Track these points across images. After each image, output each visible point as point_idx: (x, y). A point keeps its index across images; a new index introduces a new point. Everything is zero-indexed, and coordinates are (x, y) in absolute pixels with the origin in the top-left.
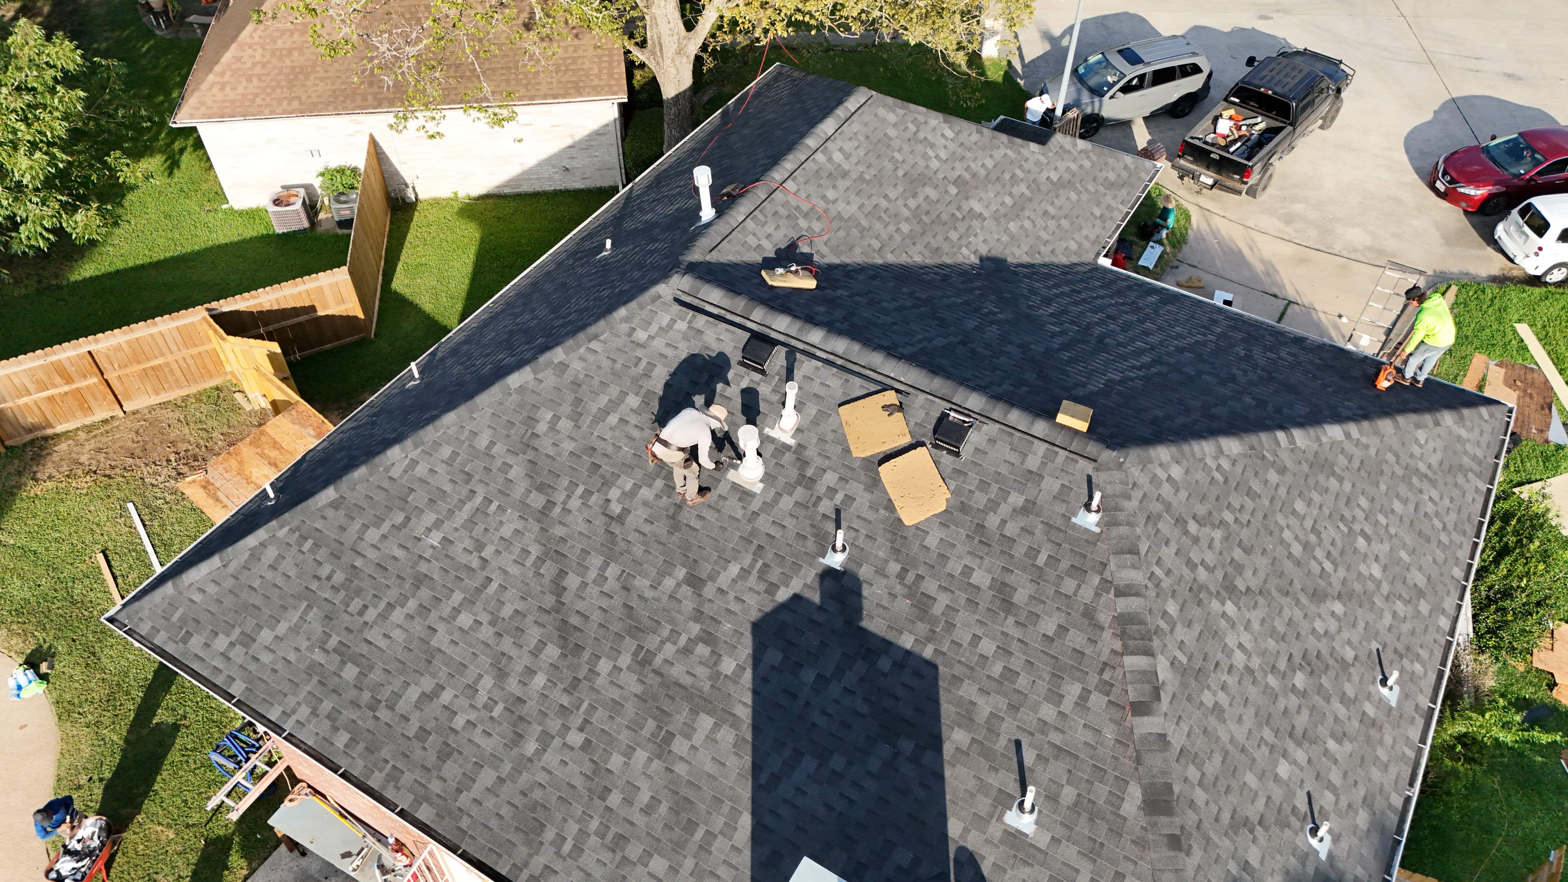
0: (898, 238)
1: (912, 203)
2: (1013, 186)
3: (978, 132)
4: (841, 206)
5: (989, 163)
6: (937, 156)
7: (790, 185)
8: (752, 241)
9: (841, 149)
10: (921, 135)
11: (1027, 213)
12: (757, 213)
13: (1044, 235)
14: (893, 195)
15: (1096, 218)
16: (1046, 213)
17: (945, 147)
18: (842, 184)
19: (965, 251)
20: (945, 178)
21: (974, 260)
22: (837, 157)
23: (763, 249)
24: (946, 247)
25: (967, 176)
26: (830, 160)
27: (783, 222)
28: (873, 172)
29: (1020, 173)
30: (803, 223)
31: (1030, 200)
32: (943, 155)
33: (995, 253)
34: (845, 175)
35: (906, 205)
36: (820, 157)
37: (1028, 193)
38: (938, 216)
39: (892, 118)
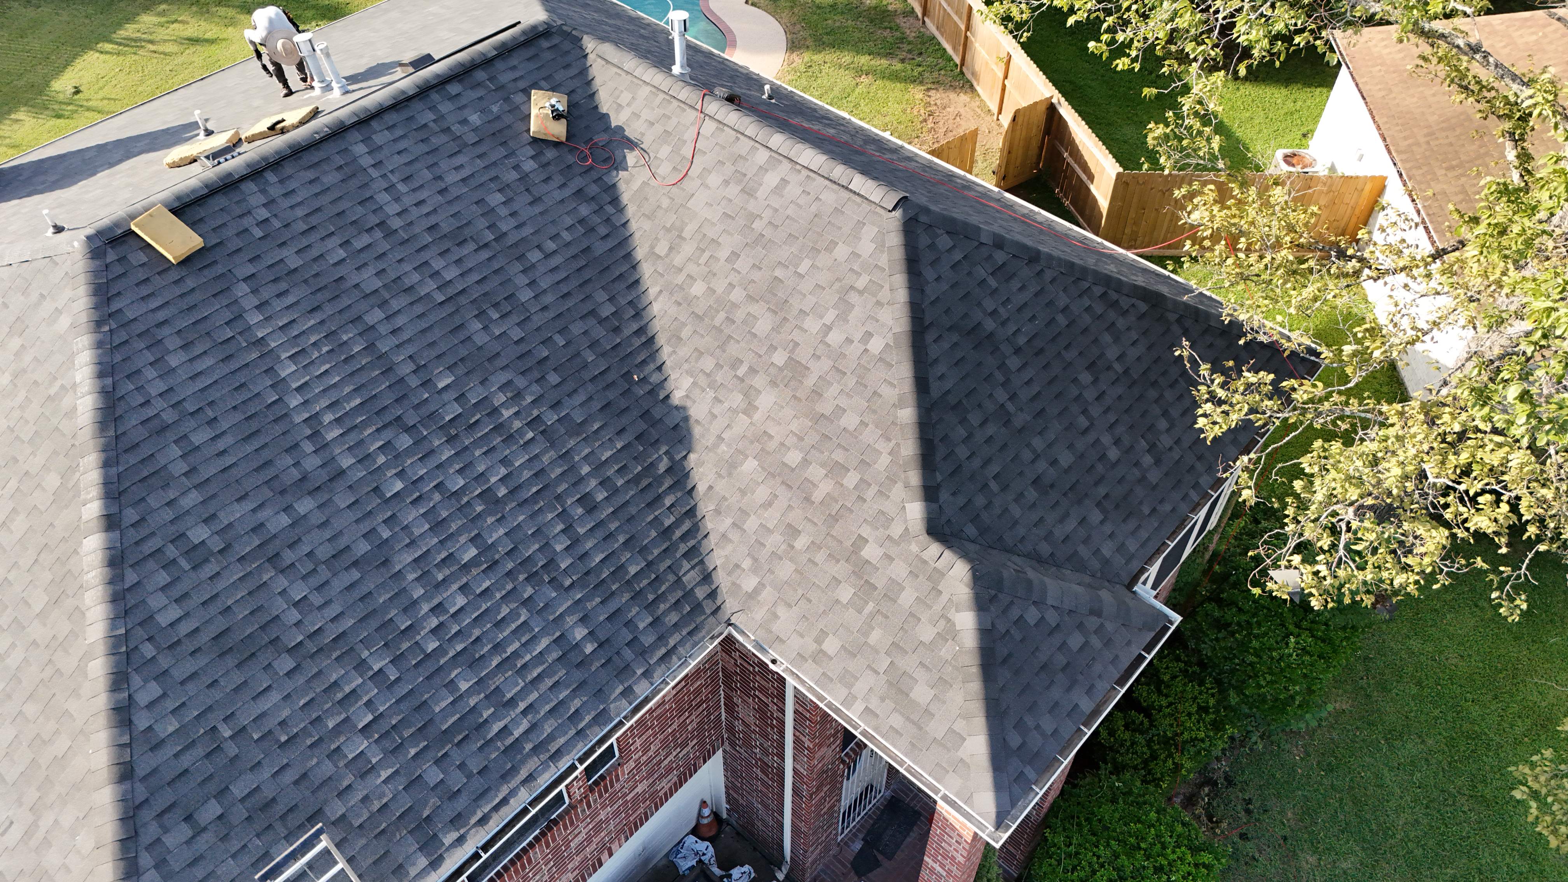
0: (680, 279)
1: (737, 295)
2: (823, 465)
3: (901, 399)
4: (703, 196)
5: (850, 421)
6: (828, 328)
7: (709, 127)
8: (625, 98)
9: (784, 181)
10: (853, 298)
11: (781, 491)
12: (662, 96)
13: (752, 524)
14: (742, 264)
15: (819, 641)
16: (793, 531)
17: (849, 341)
18: (733, 190)
19: (687, 382)
20: (797, 344)
21: (677, 397)
22: (771, 179)
23: (618, 111)
24: (684, 351)
25: (810, 381)
26: (762, 169)
27: (659, 128)
28: (768, 233)
29: (851, 479)
30: (665, 151)
31: (808, 499)
32: (835, 338)
33: (697, 431)
34: (749, 192)
35: (731, 286)
36: (762, 156)
37: (818, 496)
38: (730, 337)
39: (866, 247)
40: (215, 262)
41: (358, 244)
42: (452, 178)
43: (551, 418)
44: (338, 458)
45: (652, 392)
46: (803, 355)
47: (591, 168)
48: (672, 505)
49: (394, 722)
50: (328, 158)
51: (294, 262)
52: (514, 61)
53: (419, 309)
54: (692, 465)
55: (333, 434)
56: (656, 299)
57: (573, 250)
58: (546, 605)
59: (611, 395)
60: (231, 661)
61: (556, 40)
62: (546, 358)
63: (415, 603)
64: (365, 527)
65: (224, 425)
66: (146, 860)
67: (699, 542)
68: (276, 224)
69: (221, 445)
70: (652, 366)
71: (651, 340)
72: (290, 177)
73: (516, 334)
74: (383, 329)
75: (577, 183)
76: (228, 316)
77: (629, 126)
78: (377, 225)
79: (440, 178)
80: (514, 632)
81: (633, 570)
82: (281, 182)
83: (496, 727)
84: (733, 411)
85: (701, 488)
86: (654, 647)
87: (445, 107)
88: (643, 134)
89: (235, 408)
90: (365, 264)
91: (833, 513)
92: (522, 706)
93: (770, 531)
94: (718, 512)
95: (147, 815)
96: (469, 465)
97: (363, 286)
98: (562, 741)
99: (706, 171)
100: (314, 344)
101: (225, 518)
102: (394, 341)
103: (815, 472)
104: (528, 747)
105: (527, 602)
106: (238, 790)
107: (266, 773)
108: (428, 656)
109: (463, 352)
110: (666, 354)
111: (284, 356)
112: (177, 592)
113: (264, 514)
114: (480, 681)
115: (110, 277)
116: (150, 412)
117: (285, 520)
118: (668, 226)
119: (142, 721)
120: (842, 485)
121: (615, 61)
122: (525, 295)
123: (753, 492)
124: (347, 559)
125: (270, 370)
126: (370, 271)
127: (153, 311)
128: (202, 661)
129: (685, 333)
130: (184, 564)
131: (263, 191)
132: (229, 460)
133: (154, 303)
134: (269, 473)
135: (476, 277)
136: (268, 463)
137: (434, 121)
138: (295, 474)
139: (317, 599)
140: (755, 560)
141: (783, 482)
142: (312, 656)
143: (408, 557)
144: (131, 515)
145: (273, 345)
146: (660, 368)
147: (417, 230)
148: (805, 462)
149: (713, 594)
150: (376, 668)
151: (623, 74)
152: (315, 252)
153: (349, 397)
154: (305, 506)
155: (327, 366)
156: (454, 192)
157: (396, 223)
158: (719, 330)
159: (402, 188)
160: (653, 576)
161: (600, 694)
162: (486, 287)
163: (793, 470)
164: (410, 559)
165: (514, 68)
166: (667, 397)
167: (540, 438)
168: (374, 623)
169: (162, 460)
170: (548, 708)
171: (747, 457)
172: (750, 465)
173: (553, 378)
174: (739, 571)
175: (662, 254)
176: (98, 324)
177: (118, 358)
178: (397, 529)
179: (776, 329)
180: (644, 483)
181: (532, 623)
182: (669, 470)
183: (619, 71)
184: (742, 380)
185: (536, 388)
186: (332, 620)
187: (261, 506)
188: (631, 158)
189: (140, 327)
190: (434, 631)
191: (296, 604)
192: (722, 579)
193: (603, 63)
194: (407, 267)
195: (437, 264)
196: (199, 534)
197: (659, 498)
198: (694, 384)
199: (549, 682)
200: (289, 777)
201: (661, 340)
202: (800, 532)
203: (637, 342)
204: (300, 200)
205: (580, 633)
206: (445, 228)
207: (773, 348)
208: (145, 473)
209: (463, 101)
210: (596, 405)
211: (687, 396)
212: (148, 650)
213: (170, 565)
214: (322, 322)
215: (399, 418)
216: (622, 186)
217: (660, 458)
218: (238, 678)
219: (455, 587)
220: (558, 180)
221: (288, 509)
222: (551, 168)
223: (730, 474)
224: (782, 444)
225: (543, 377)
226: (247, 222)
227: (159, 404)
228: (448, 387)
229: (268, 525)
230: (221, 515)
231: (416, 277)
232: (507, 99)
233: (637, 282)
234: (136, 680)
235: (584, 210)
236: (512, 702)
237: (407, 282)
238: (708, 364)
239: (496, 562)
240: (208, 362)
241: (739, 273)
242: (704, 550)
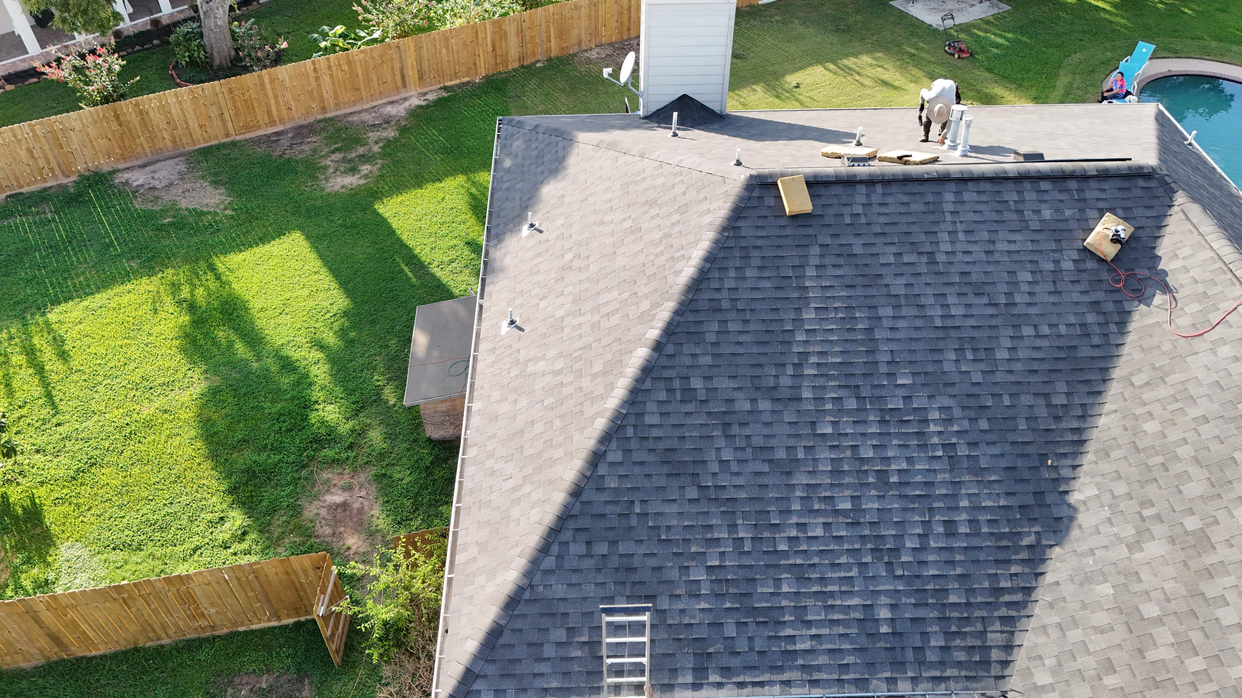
0: (1139, 411)
1: (1185, 451)
2: (1174, 634)
4: (1205, 358)
11: (1120, 628)
12: (1221, 265)
13: (1075, 635)
14: (1207, 430)
16: (1110, 667)
19: (1092, 491)
20: (1217, 522)
21: (1075, 498)
23: (1171, 259)
24: (1105, 467)
25: (1210, 559)
27: (1200, 288)
29: (1195, 664)
30: (1194, 308)
31: (1141, 652)
33: (1075, 533)
35: (1185, 441)
37: (1153, 655)
38: (1156, 480)
40: (811, 226)
41: (906, 259)
42: (1002, 246)
43: (963, 451)
44: (803, 389)
45: (1056, 481)
46: (1217, 535)
47: (1118, 291)
48: (1016, 575)
49: (729, 577)
50: (924, 193)
51: (857, 250)
52: (1106, 185)
53: (919, 323)
54: (1053, 556)
55: (810, 371)
56: (1107, 414)
57: (1062, 343)
58: (873, 577)
59: (1020, 463)
60: (666, 469)
61: (1153, 184)
62: (988, 407)
63: (789, 512)
64: (791, 442)
65: (752, 327)
66: (555, 549)
67: (1020, 617)
68: (863, 220)
69: (742, 338)
70: (1069, 462)
71: (1083, 442)
72: (891, 194)
73: (977, 377)
74: (886, 323)
75: (1099, 296)
76: (797, 262)
77: (1174, 274)
78: (928, 253)
79: (993, 242)
80: (841, 579)
81: (953, 599)
82: (884, 194)
83: (789, 632)
84: (1119, 539)
85: (1049, 578)
86: (932, 665)
87: (1030, 195)
88: (1182, 286)
89: (763, 320)
90: (902, 274)
91: (1158, 679)
92: (814, 631)
93: (1087, 651)
94: (1051, 605)
95: (572, 524)
96: (884, 446)
97: (891, 287)
98: (824, 676)
99: (1223, 341)
100: (836, 308)
101: (716, 383)
102: (888, 334)
103: (1164, 635)
104: (800, 662)
105: (862, 565)
106: (623, 548)
107: (643, 549)
108: (776, 552)
109: (930, 369)
110: (1087, 460)
111: (813, 305)
112: (665, 409)
113: (739, 395)
114: (797, 594)
115: (748, 205)
116: (717, 296)
117: (747, 406)
118: (1157, 365)
119: (602, 470)
120: (1182, 663)
121: (1195, 221)
122: (1002, 355)
123: (1093, 612)
124: (767, 455)
125: (798, 310)
126: (903, 281)
127: (758, 237)
128: (651, 458)
129: (1114, 454)
130: (678, 396)
131: (868, 195)
132: (740, 350)
133: (761, 233)
134: (757, 372)
135: (973, 322)
136: (760, 365)
137: (1015, 201)
138: (771, 382)
139: (734, 468)
140: (1060, 665)
141: (1126, 623)
142: (710, 500)
143: (805, 480)
144: (670, 349)
145: (811, 295)
146: (1075, 467)
147: (953, 269)
148: (1159, 621)
149: (1005, 664)
150: (741, 535)
151: (1196, 233)
152: (874, 250)
153: (835, 354)
154: (764, 405)
155: (834, 327)
156: (997, 257)
157: (941, 258)
158: (1149, 469)
159: (961, 236)
160: (966, 615)
161: (871, 666)
162: (976, 334)
163: (1143, 619)
164: (805, 482)
165: (1103, 190)
166: (1067, 492)
167: (946, 460)
168: (757, 507)
169: (705, 328)
170: (830, 646)
171: (1106, 581)
172: (1105, 589)
173: (984, 425)
174: (1039, 662)
175: (1136, 384)
176: (724, 229)
177: (721, 255)
178: (810, 457)
179: (1205, 499)
180: (1004, 543)
181: (856, 582)
182: (1030, 547)
183: (1193, 229)
184: (1143, 520)
185: (966, 424)
186: (735, 486)
187: (740, 389)
188: (1159, 299)
189: (744, 243)
190: (790, 539)
191: (721, 462)
192: (1020, 658)
193: (1184, 217)
194: (929, 291)
195: (952, 300)
196: (697, 383)
197: (1008, 562)
198: (1097, 496)
199: (841, 630)
200: (652, 562)
201: (1091, 447)
202: (1115, 672)
203: (1069, 437)
204: (887, 211)
205: (884, 614)
206: (974, 278)
207: (1191, 512)
208: (692, 330)
209: (1046, 197)
210: (1003, 463)
211: (1084, 502)
212: (630, 432)
213: (671, 391)
214: (850, 297)
215: (858, 387)
216: (1136, 316)
217: (1029, 534)
218: (663, 482)
219: (822, 520)
220: (1085, 286)
221: (753, 401)
222: (1084, 276)
223: (1081, 585)
224: (1147, 593)
225: (976, 419)
226: (846, 210)
227: (725, 294)
228: (904, 385)
229: (736, 403)
230: (715, 380)
231: (931, 301)
232: (1082, 210)
233: (1100, 393)
234: (614, 444)
235: (1091, 318)
236: (809, 624)
237: (923, 301)
238: (1121, 488)
239: (859, 523)
240: (768, 284)
241: (1199, 435)
242: (1020, 625)
